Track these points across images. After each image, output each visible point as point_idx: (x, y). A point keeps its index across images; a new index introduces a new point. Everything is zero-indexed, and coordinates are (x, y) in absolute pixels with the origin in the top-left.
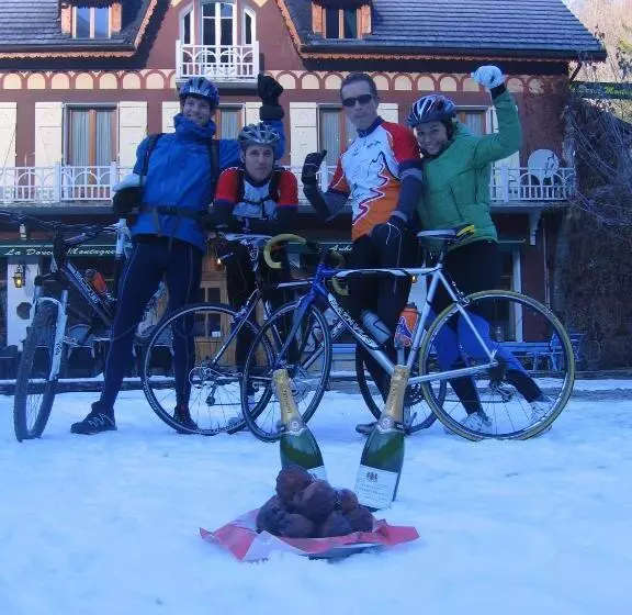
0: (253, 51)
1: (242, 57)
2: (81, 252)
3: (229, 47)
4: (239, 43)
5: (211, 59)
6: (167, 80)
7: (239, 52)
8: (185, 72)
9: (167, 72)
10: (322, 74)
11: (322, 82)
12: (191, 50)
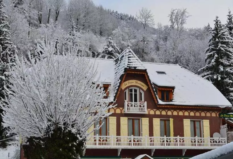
0: (145, 104)
1: (142, 106)
3: (139, 103)
6: (121, 111)
8: (127, 110)
10: (161, 110)
11: (161, 113)
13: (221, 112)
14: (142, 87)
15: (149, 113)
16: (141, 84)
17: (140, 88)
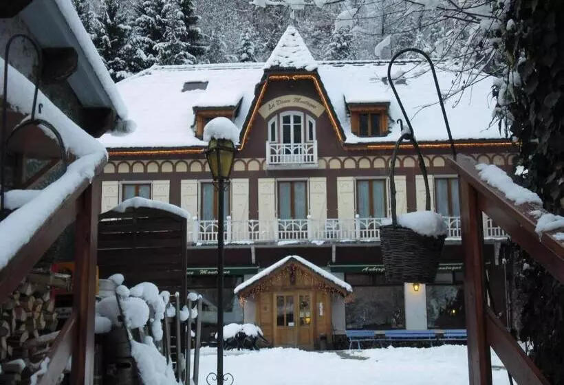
0: (313, 147)
1: (307, 151)
2: (209, 272)
3: (299, 144)
4: (305, 141)
5: (288, 152)
6: (261, 165)
7: (305, 147)
8: (272, 161)
9: (261, 160)
10: (357, 158)
11: (357, 164)
12: (275, 147)
13: (519, 154)
14: (310, 109)
15: (328, 166)
16: (308, 104)
17: (306, 112)
